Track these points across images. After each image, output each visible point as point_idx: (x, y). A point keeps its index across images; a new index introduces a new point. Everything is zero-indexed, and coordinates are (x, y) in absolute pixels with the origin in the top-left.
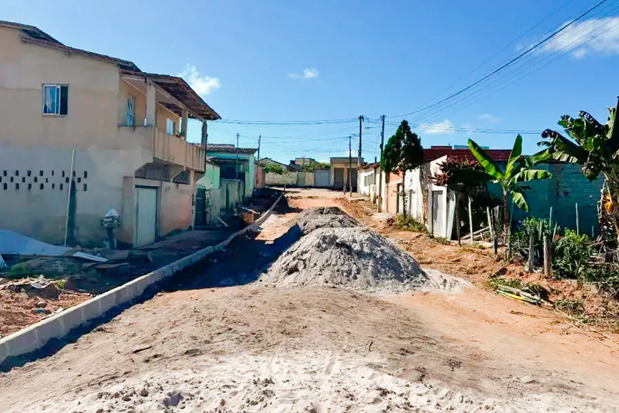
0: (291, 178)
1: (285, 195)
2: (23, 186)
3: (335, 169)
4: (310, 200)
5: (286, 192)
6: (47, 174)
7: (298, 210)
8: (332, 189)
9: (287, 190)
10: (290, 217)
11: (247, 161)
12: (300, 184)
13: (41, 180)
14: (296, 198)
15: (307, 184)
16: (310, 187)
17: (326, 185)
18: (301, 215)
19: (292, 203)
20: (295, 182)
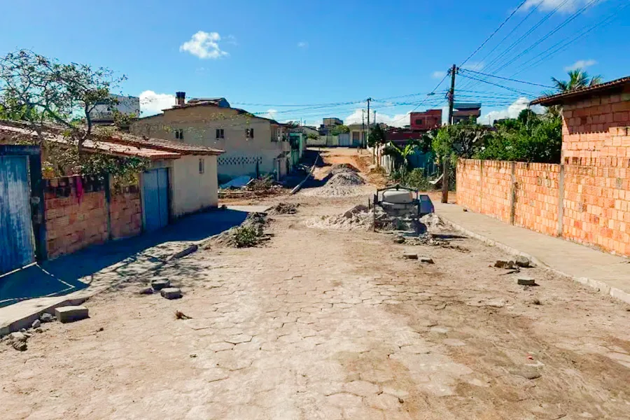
0: (323, 140)
1: (321, 155)
2: (241, 163)
3: (354, 133)
4: (336, 157)
5: (321, 152)
6: (248, 158)
7: (330, 165)
8: (350, 147)
9: (321, 149)
10: (325, 169)
11: (299, 137)
12: (328, 144)
13: (247, 160)
14: (327, 157)
15: (334, 144)
16: (336, 146)
17: (347, 144)
18: (332, 168)
19: (326, 161)
20: (325, 143)
